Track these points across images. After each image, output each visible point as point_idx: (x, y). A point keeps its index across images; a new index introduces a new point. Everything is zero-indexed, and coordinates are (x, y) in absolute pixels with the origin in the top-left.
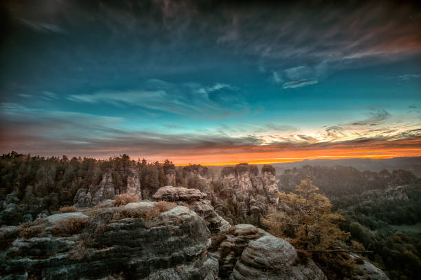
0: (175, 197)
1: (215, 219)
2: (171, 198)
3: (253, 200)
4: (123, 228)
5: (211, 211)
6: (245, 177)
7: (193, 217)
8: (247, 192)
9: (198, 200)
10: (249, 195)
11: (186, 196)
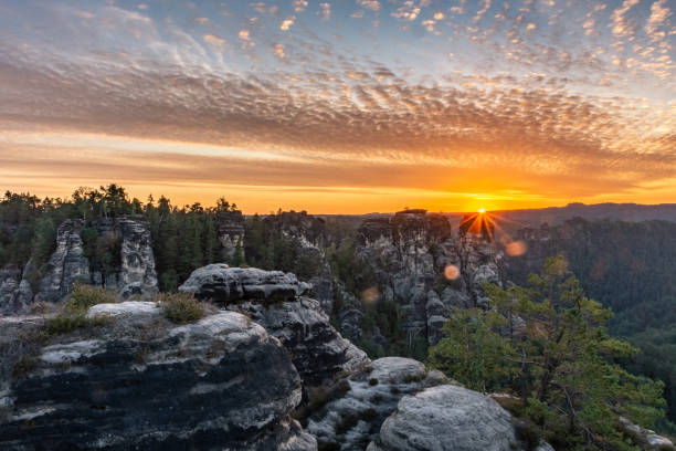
0: (234, 291)
1: (332, 345)
2: (224, 292)
3: (436, 301)
4: (75, 363)
5: (322, 325)
6: (418, 245)
7: (255, 339)
8: (421, 280)
9: (292, 300)
10: (427, 290)
11: (262, 287)
